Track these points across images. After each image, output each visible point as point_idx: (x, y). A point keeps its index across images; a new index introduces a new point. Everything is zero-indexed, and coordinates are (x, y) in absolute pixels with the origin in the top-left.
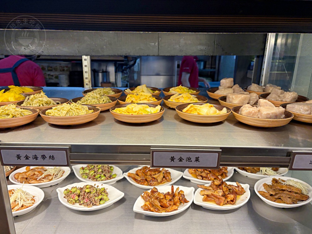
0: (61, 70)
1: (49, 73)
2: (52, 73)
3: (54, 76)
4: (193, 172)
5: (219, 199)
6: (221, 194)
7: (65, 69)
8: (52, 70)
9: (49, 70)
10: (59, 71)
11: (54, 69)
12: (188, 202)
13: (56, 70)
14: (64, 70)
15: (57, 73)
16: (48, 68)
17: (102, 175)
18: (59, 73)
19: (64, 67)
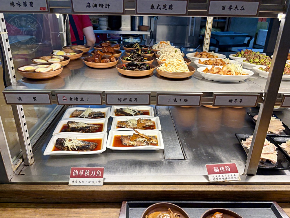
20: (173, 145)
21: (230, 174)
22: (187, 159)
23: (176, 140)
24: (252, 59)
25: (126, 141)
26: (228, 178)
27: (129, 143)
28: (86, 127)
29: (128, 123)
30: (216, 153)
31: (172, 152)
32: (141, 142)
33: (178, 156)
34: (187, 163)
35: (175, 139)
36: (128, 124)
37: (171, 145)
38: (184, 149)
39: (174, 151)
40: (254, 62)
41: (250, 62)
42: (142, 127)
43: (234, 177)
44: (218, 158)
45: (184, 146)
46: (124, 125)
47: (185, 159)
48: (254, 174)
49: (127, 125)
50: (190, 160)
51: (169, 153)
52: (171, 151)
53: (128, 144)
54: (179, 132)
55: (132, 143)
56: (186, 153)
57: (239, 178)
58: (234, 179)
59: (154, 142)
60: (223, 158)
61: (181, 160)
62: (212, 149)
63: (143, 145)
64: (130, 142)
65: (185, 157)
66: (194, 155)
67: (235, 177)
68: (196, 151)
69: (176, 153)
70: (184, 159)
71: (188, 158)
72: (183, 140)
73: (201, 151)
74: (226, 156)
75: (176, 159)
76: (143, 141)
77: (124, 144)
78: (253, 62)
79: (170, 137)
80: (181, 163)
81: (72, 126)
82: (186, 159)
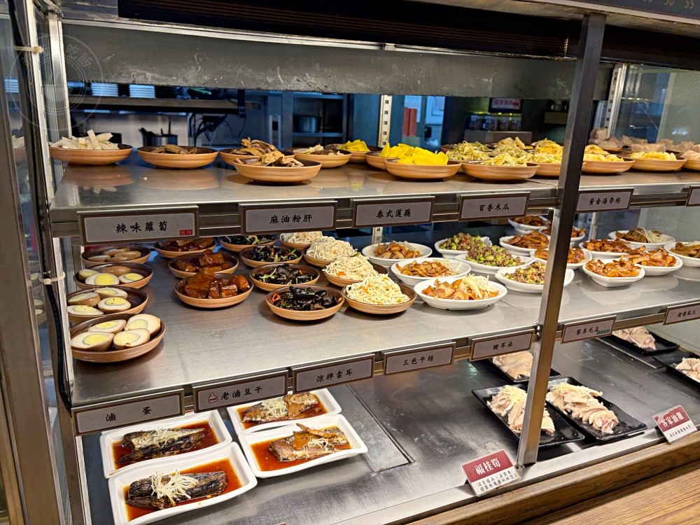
20: (374, 438)
21: (502, 472)
22: (415, 461)
23: (374, 425)
24: (481, 256)
25: (285, 453)
26: (501, 480)
27: (292, 455)
28: (180, 439)
29: (266, 410)
30: (455, 436)
31: (380, 454)
32: (318, 448)
33: (395, 458)
34: (417, 468)
35: (371, 425)
36: (268, 413)
37: (371, 439)
38: (398, 440)
39: (383, 449)
40: (487, 261)
41: (479, 260)
42: (298, 413)
43: (509, 475)
44: (463, 446)
45: (394, 434)
46: (258, 416)
47: (410, 462)
48: (533, 462)
49: (265, 414)
50: (419, 461)
51: (375, 457)
52: (378, 452)
53: (291, 459)
54: (372, 408)
55: (299, 454)
56: (406, 449)
57: (516, 476)
58: (511, 480)
59: (341, 441)
60: (472, 444)
61: (404, 466)
62: (445, 429)
63: (323, 452)
64: (295, 452)
65: (408, 457)
66: (421, 449)
67: (511, 476)
68: (421, 440)
69: (388, 454)
70: (407, 462)
71: (415, 458)
72: (388, 422)
73: (430, 439)
74: (474, 437)
75: (394, 466)
76: (320, 445)
77: (283, 459)
78: (485, 261)
79: (360, 423)
80: (408, 472)
81: (139, 443)
82: (412, 461)
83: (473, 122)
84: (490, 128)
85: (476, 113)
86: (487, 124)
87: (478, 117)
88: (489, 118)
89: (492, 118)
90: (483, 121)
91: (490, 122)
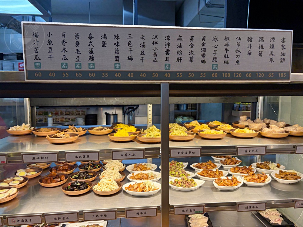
0: (77, 114)
1: (66, 117)
2: (69, 117)
3: (70, 119)
4: (233, 170)
5: (256, 180)
6: (257, 177)
7: (81, 113)
8: (69, 114)
9: (66, 114)
10: (75, 115)
11: (71, 113)
12: (241, 182)
13: (72, 114)
14: (79, 114)
15: (74, 117)
16: (65, 113)
17: (183, 174)
18: (75, 117)
19: (80, 112)
40: (172, 174)
83: (235, 107)
84: (242, 110)
85: (236, 103)
86: (241, 108)
87: (237, 105)
88: (242, 106)
89: (243, 105)
90: (239, 107)
91: (242, 107)
